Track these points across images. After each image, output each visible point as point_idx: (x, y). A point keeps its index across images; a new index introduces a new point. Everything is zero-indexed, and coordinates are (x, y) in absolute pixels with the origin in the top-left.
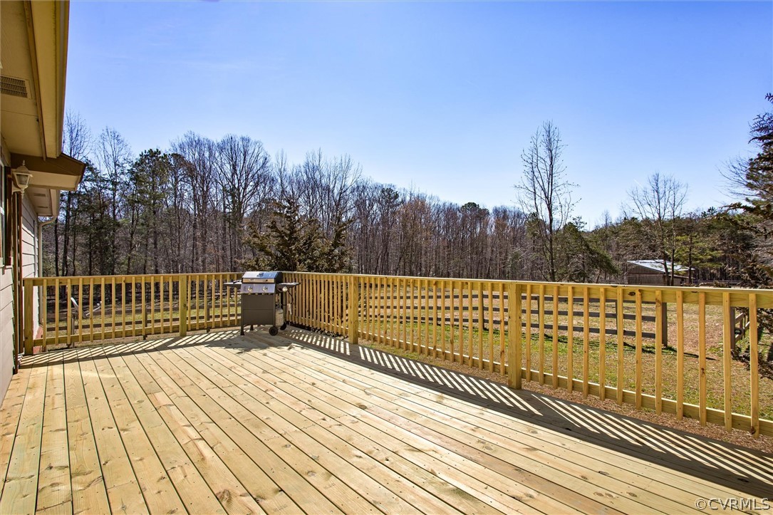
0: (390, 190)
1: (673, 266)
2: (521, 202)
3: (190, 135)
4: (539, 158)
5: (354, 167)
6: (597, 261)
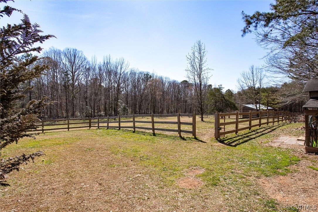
0: (147, 75)
1: (260, 106)
2: (189, 77)
3: (52, 48)
4: (195, 57)
5: (126, 63)
6: (228, 104)
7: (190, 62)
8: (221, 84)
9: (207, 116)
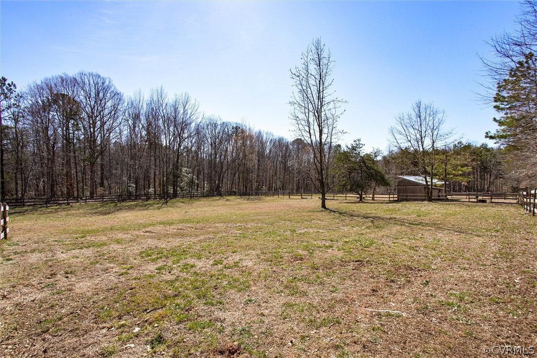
0: (237, 128)
1: (432, 179)
4: (309, 75)
5: (192, 102)
6: (372, 175)
7: (298, 82)
8: (359, 138)
9: (334, 196)
